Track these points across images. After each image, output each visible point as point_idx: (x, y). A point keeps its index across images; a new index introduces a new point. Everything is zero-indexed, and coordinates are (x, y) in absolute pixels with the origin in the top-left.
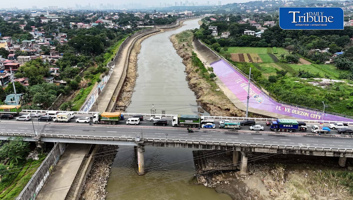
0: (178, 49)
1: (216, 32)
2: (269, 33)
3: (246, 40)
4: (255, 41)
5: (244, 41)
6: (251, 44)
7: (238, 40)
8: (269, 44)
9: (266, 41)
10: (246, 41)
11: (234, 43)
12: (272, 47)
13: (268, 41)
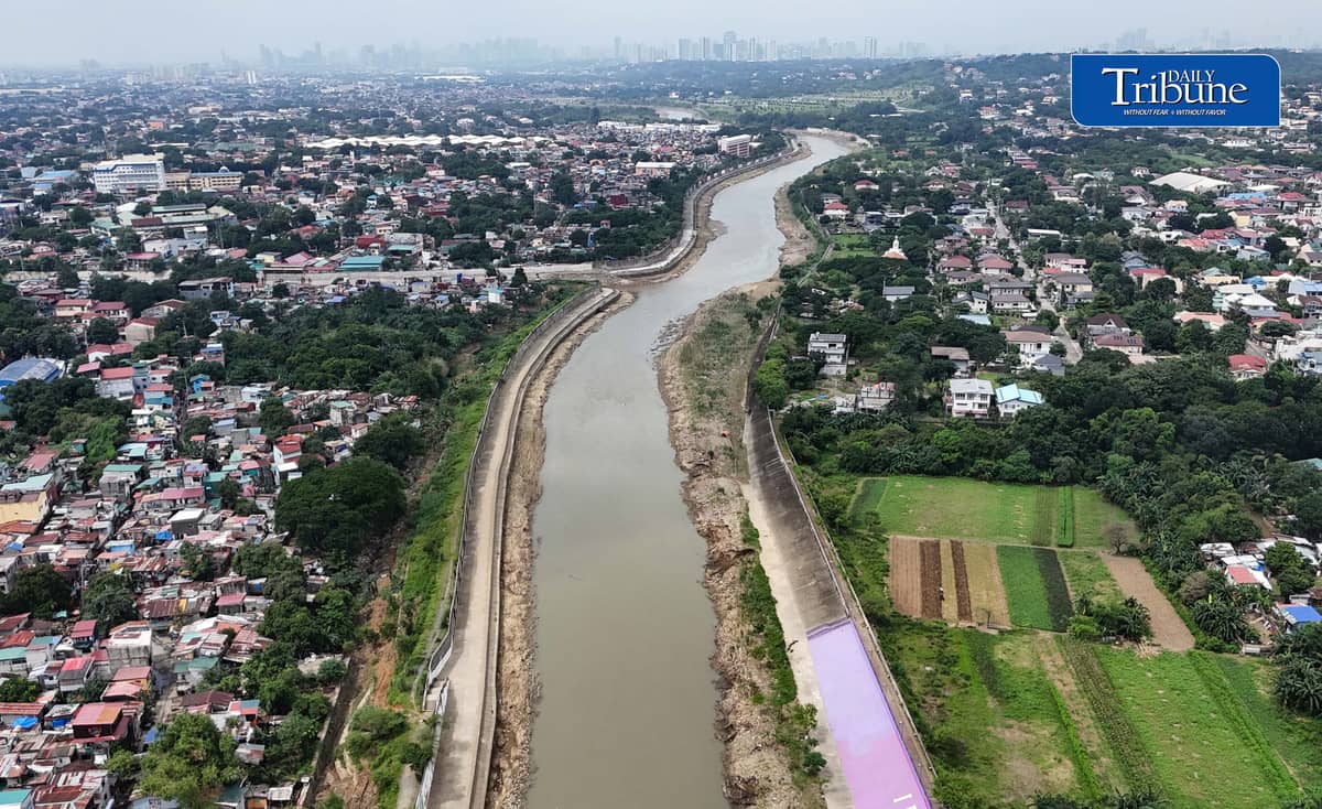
0: (689, 466)
1: (839, 360)
2: (1047, 418)
3: (954, 452)
4: (987, 456)
5: (947, 457)
6: (972, 470)
7: (925, 448)
8: (1044, 475)
9: (1031, 462)
10: (956, 455)
11: (907, 458)
12: (1054, 483)
13: (1042, 461)
